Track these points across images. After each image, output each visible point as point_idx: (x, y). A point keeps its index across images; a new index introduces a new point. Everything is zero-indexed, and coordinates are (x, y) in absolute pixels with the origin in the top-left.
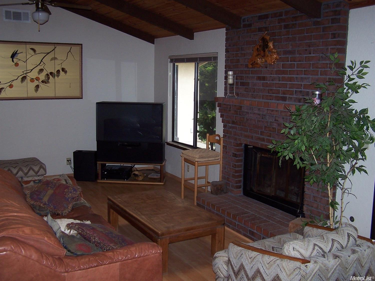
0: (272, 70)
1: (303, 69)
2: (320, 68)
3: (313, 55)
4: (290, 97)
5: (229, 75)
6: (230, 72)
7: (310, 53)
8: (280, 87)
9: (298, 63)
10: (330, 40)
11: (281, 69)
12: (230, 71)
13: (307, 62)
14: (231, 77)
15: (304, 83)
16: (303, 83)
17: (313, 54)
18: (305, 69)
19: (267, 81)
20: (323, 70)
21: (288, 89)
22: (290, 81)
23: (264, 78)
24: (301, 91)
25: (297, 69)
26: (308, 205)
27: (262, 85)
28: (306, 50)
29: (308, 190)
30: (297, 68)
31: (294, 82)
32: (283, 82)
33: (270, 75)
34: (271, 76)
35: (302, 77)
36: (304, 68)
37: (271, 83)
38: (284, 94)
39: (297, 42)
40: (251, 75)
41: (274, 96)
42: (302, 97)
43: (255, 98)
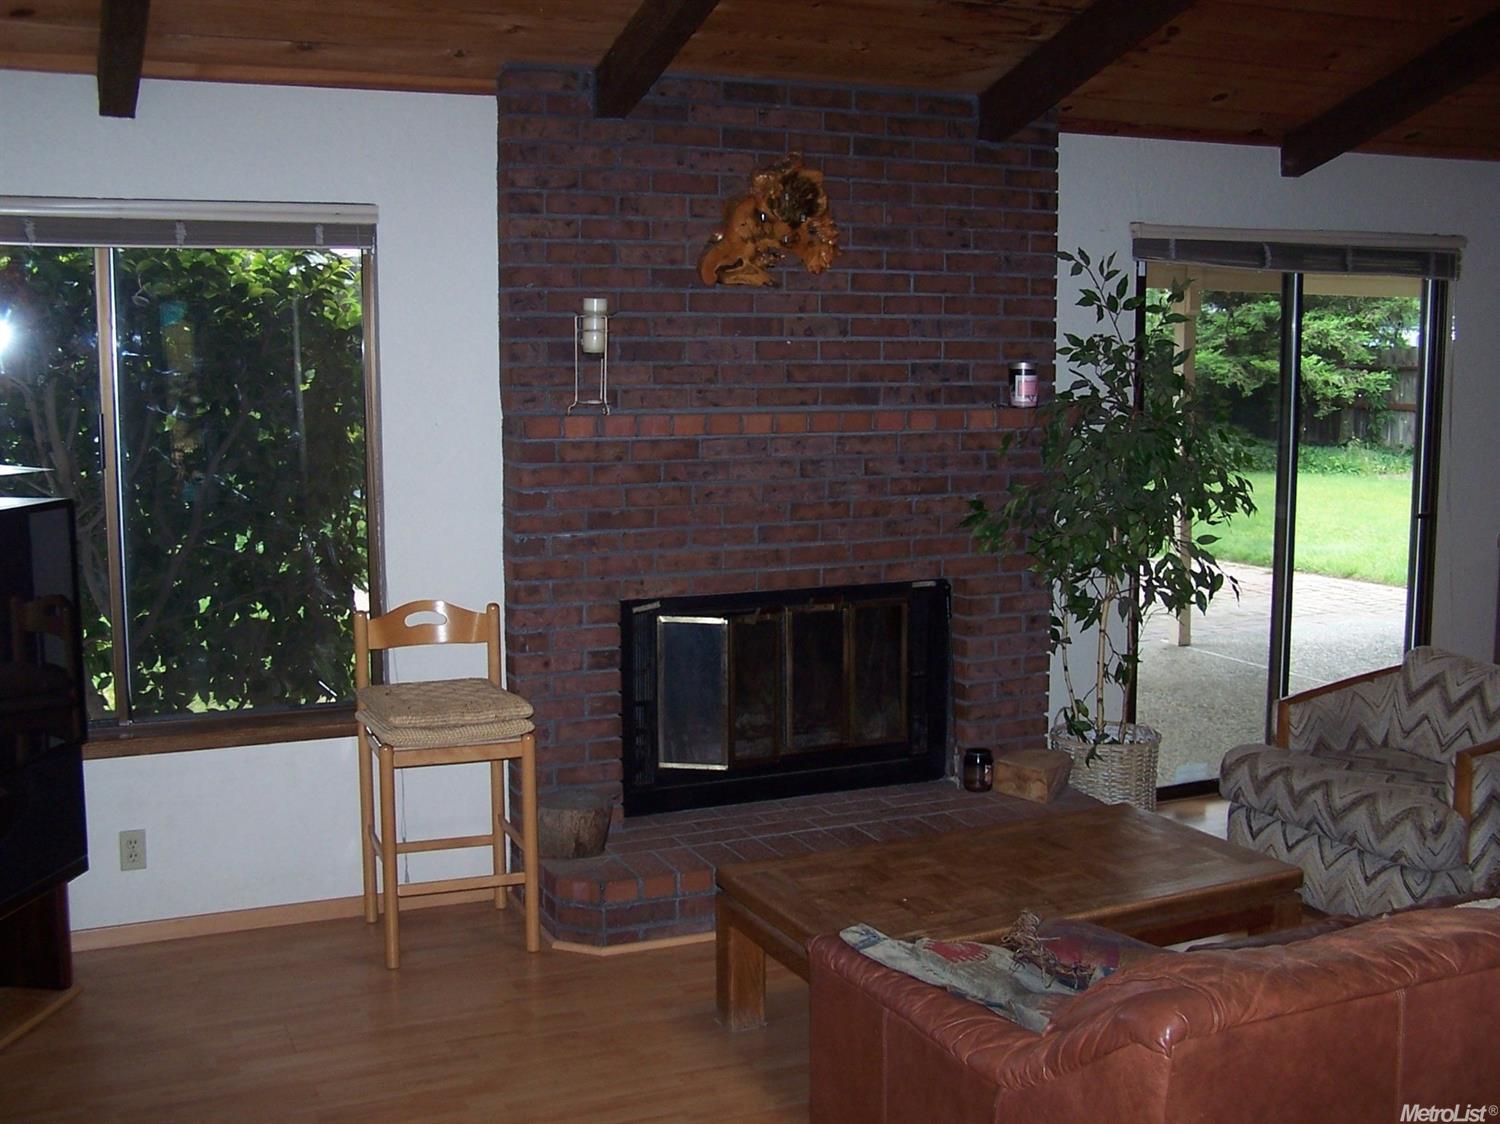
0: (806, 296)
1: (943, 296)
2: (1003, 292)
3: (977, 252)
4: (891, 388)
5: (590, 315)
6: (595, 301)
7: (965, 246)
8: (844, 357)
9: (919, 273)
10: (1030, 210)
11: (849, 292)
12: (594, 297)
13: (952, 274)
14: (594, 323)
15: (947, 340)
16: (942, 340)
17: (976, 247)
18: (950, 295)
19: (782, 335)
20: (1014, 298)
21: (882, 361)
22: (890, 335)
23: (764, 327)
24: (937, 366)
25: (916, 294)
26: (983, 716)
27: (758, 352)
28: (950, 234)
29: (980, 671)
30: (915, 290)
31: (907, 336)
32: (854, 339)
33: (796, 312)
34: (800, 319)
35: (939, 322)
36: (944, 291)
37: (800, 342)
38: (864, 377)
39: (913, 205)
40: (688, 314)
41: (820, 391)
42: (941, 384)
43: (716, 405)
